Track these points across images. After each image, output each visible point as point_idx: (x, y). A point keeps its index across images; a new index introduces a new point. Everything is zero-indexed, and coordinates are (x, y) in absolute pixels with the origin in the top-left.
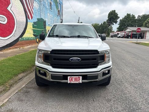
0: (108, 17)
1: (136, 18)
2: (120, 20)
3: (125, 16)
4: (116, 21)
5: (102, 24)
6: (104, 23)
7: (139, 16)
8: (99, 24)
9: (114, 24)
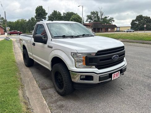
0: (36, 13)
1: (62, 15)
2: (48, 16)
3: (53, 13)
4: (45, 17)
5: (29, 20)
6: (32, 18)
7: (64, 13)
8: (26, 20)
9: (43, 20)
